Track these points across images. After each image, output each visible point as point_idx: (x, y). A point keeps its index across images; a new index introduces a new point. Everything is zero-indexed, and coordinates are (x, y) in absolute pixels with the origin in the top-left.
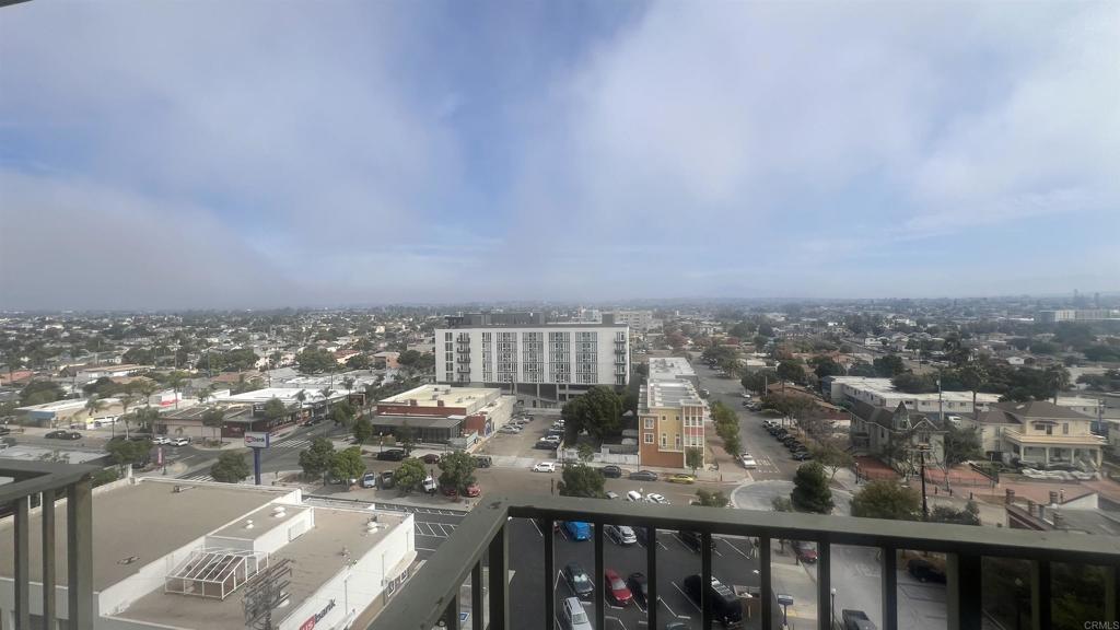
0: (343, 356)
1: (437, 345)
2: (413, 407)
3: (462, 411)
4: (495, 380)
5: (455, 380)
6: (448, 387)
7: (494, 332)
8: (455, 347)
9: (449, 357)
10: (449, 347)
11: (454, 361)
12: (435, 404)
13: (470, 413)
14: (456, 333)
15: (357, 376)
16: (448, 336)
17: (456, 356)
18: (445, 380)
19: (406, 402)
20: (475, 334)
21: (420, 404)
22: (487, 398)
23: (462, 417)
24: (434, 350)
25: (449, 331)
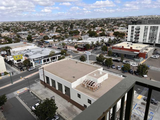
0: (98, 32)
1: (128, 30)
2: (123, 48)
3: (138, 51)
4: (147, 42)
5: (133, 41)
6: (131, 43)
7: (149, 26)
8: (135, 31)
9: (132, 34)
10: (132, 31)
11: (134, 35)
12: (129, 48)
13: (140, 52)
14: (135, 26)
15: (104, 38)
16: (133, 27)
17: (134, 34)
18: (130, 41)
19: (120, 46)
20: (142, 27)
21: (124, 47)
22: (145, 47)
23: (138, 53)
24: (127, 31)
25: (133, 26)
